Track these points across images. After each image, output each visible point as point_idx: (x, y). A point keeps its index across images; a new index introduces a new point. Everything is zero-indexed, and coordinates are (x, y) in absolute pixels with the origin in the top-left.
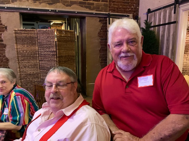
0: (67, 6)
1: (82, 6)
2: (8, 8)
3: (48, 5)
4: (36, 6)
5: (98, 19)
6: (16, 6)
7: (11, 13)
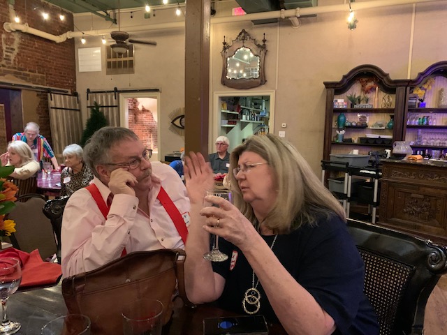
1: (17, 77)
5: (36, 93)
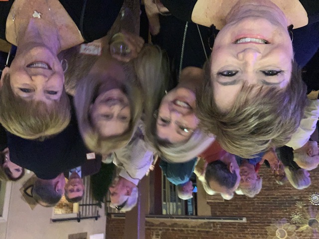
0: (163, 223)
1: (152, 223)
2: (204, 219)
3: (178, 223)
4: (186, 222)
6: (200, 220)
7: (203, 214)
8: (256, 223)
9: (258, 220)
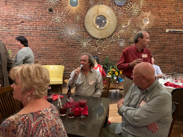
8: (160, 29)
9: (158, 31)
